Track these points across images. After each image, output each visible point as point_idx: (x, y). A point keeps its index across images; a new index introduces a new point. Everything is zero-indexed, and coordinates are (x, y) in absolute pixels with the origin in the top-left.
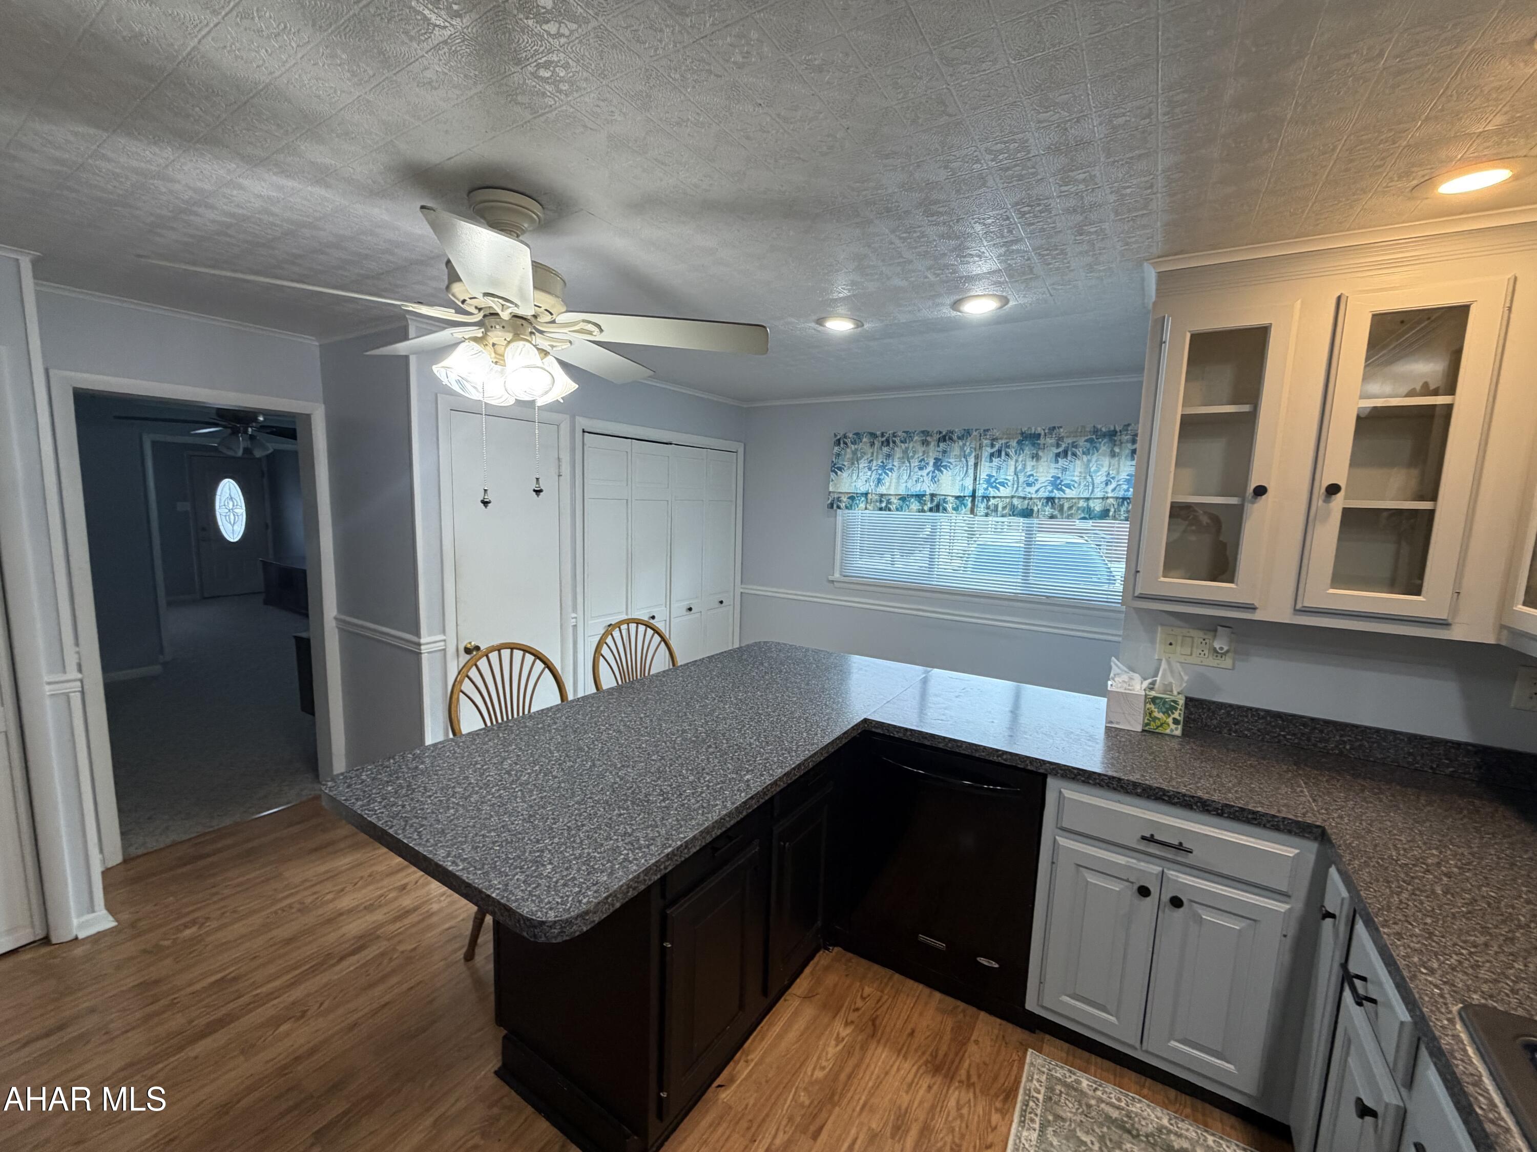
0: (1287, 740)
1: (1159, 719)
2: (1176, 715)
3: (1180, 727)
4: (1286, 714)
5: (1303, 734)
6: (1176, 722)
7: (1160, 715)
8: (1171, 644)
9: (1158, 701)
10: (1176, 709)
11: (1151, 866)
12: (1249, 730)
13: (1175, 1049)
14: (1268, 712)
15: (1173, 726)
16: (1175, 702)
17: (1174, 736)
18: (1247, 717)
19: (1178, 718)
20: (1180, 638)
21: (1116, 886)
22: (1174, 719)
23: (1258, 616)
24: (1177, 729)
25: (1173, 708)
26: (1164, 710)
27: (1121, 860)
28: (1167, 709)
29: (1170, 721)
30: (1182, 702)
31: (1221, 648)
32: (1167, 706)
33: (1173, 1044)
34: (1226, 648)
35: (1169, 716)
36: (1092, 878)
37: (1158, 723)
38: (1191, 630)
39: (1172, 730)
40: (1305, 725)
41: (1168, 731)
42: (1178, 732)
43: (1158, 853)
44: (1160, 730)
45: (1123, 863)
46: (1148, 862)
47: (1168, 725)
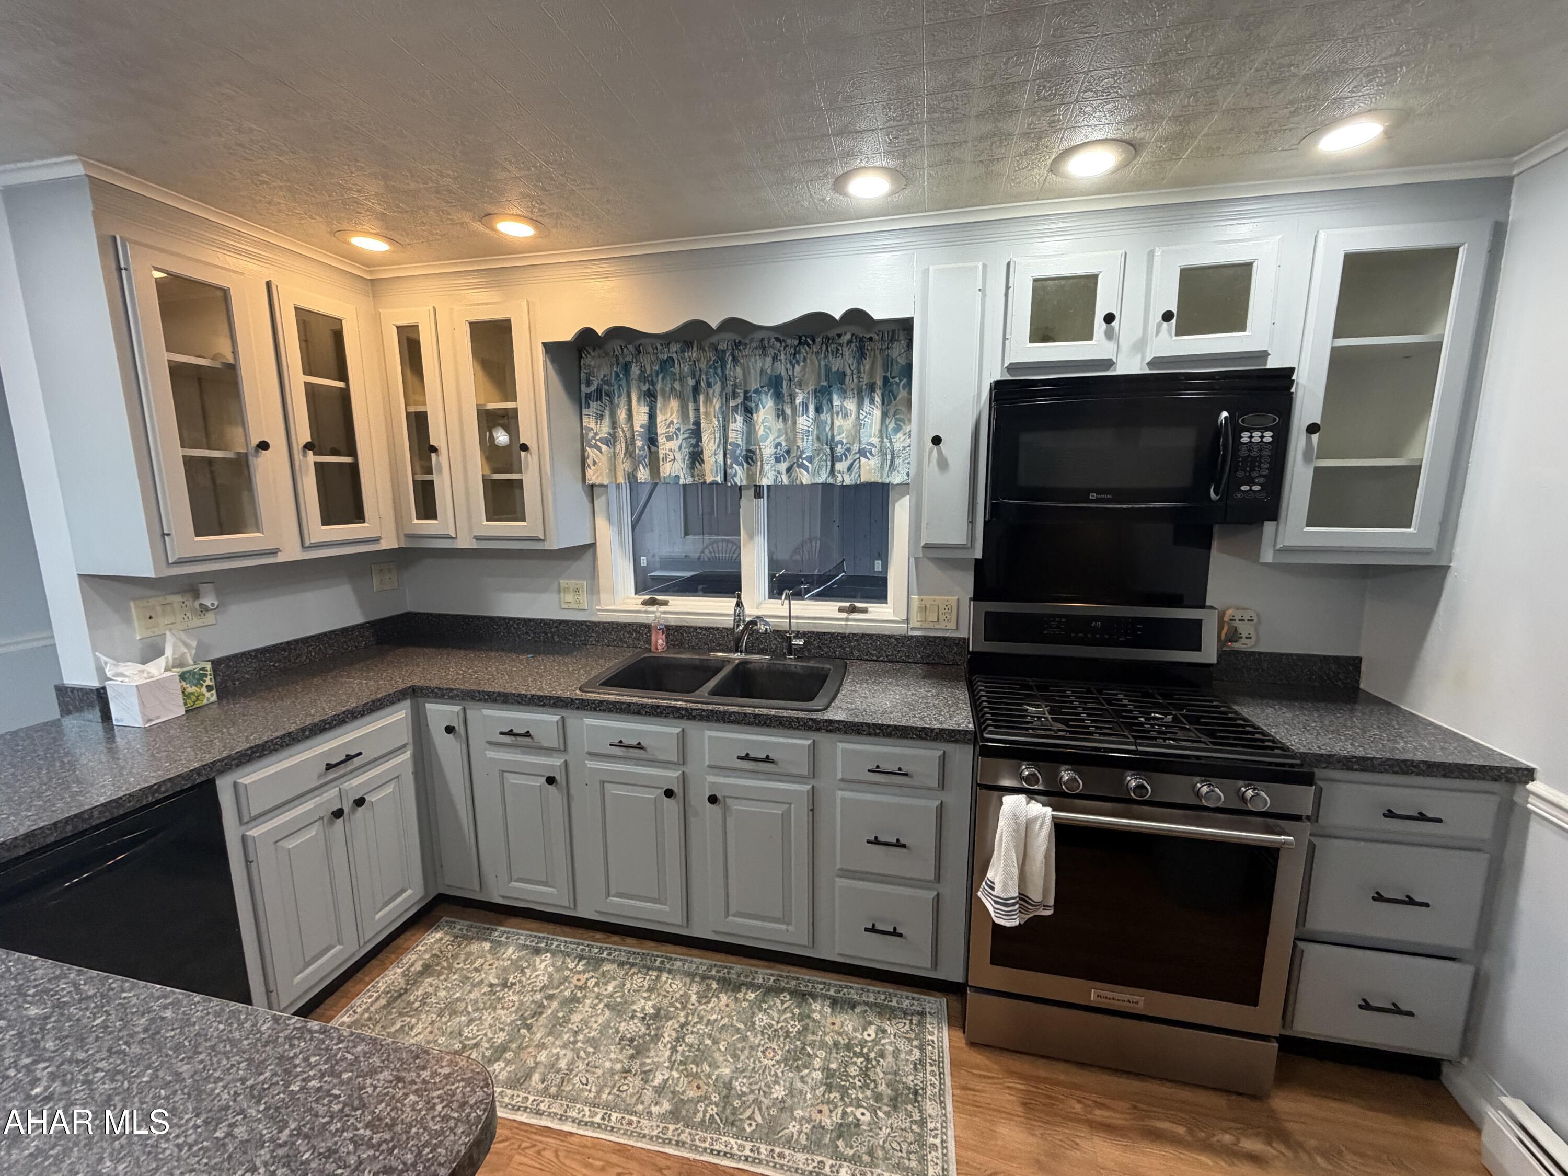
0: (276, 668)
1: (193, 694)
2: (208, 682)
3: (214, 692)
4: (269, 647)
5: (285, 658)
6: (209, 688)
7: (193, 689)
8: (151, 618)
9: (187, 676)
10: (206, 676)
11: (330, 792)
12: (247, 673)
13: (381, 918)
14: (256, 651)
15: (208, 694)
16: (203, 669)
17: (213, 703)
18: (243, 661)
19: (211, 684)
20: (159, 609)
21: (311, 833)
22: (207, 687)
23: (281, 558)
24: (212, 695)
25: (203, 676)
26: (195, 681)
27: (309, 805)
28: (198, 680)
29: (204, 690)
30: (209, 666)
31: (213, 604)
32: (197, 676)
33: (378, 916)
34: (216, 603)
35: (202, 685)
36: (290, 844)
37: (194, 698)
38: (167, 597)
39: (208, 699)
40: (284, 650)
41: (205, 702)
42: (214, 698)
43: (335, 775)
44: (198, 704)
45: (312, 806)
46: (326, 791)
47: (203, 695)
